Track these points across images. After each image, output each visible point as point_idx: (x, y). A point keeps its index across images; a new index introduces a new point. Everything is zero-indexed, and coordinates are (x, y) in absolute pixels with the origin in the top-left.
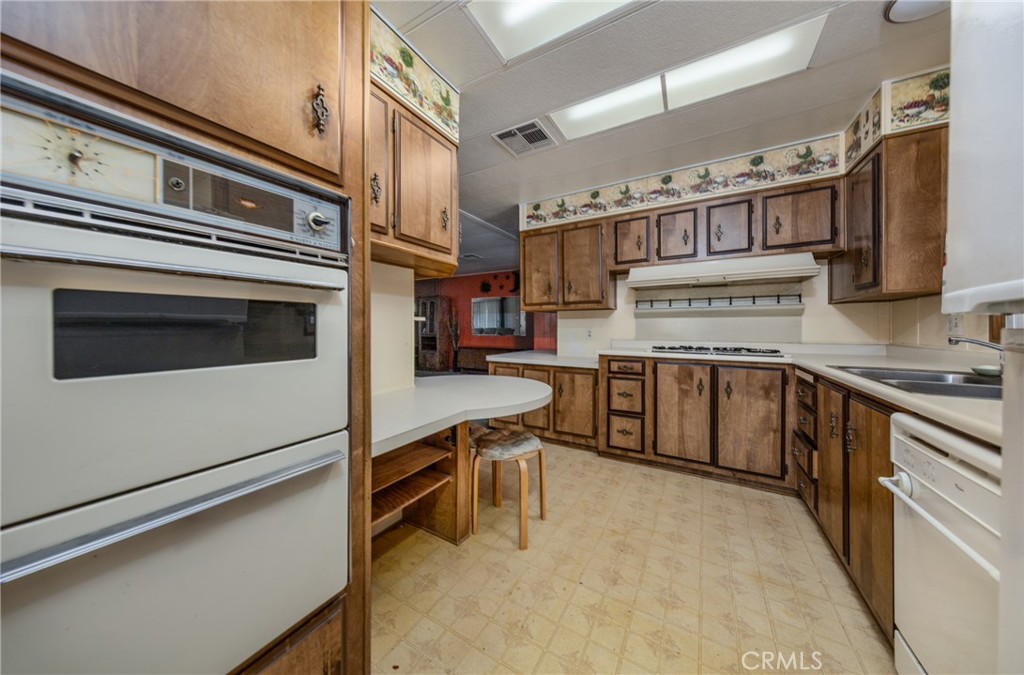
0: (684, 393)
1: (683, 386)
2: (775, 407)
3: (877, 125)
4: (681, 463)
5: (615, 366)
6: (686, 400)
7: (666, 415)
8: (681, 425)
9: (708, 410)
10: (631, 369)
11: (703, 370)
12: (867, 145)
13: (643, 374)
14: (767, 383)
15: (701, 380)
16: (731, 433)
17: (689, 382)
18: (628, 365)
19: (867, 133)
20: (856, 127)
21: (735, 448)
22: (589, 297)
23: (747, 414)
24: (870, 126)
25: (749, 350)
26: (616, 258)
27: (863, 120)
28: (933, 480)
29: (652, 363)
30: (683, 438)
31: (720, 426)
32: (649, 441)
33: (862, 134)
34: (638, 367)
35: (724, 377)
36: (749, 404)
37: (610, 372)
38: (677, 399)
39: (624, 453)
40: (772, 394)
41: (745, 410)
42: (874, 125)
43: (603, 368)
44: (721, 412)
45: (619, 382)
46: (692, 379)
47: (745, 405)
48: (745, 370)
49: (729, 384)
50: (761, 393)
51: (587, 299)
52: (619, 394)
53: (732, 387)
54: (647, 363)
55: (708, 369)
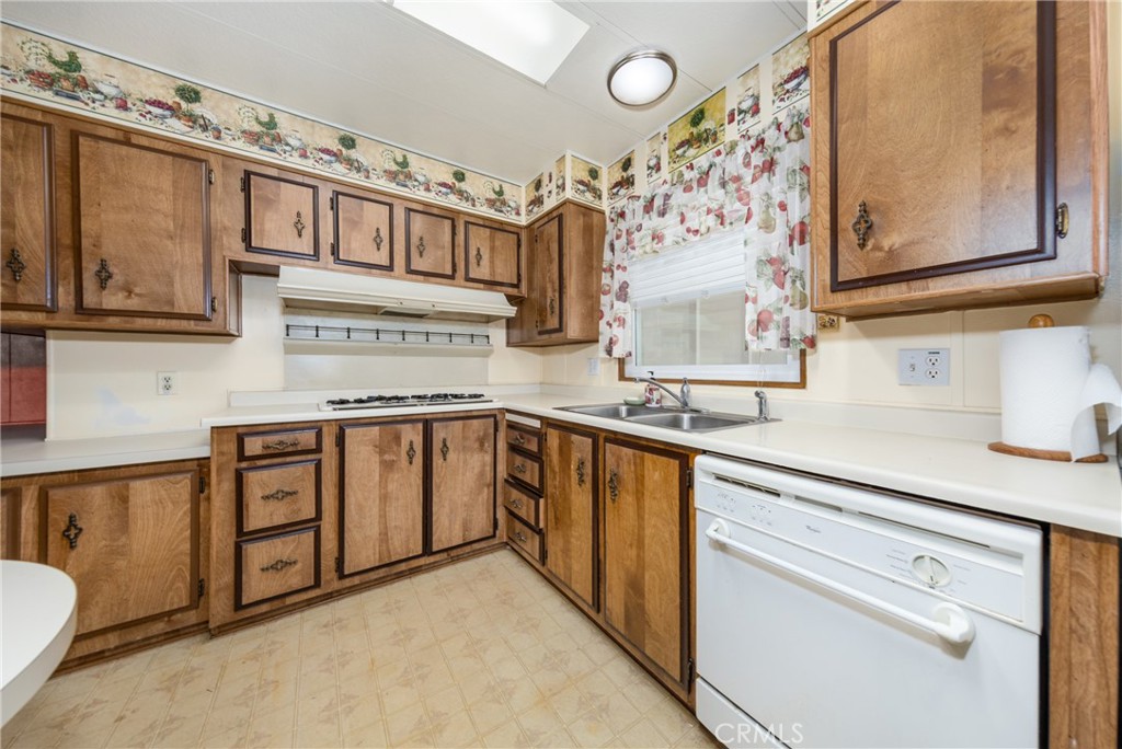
0: (388, 466)
1: (387, 457)
2: (488, 458)
3: (562, 187)
4: (382, 573)
5: (254, 446)
6: (391, 475)
7: (360, 508)
8: (383, 516)
9: (420, 482)
10: (294, 444)
11: (413, 429)
12: (550, 204)
13: (319, 449)
14: (481, 434)
15: (411, 443)
16: (446, 504)
17: (395, 448)
18: (286, 437)
19: (550, 192)
20: (538, 185)
21: (450, 521)
22: (173, 305)
23: (463, 475)
24: (553, 186)
25: (456, 396)
26: (247, 235)
27: (545, 180)
28: (769, 524)
29: (335, 429)
30: (386, 534)
31: (435, 499)
32: (328, 562)
33: (544, 191)
34: (308, 439)
35: (439, 433)
36: (465, 461)
37: (241, 457)
38: (377, 478)
39: (277, 604)
40: (486, 445)
41: (461, 471)
42: (558, 187)
43: (222, 453)
44: (436, 480)
45: (265, 474)
46: (399, 444)
47: (461, 464)
48: (460, 422)
49: (444, 441)
50: (477, 445)
51: (166, 309)
52: (266, 498)
53: (448, 444)
54: (325, 429)
55: (420, 426)
